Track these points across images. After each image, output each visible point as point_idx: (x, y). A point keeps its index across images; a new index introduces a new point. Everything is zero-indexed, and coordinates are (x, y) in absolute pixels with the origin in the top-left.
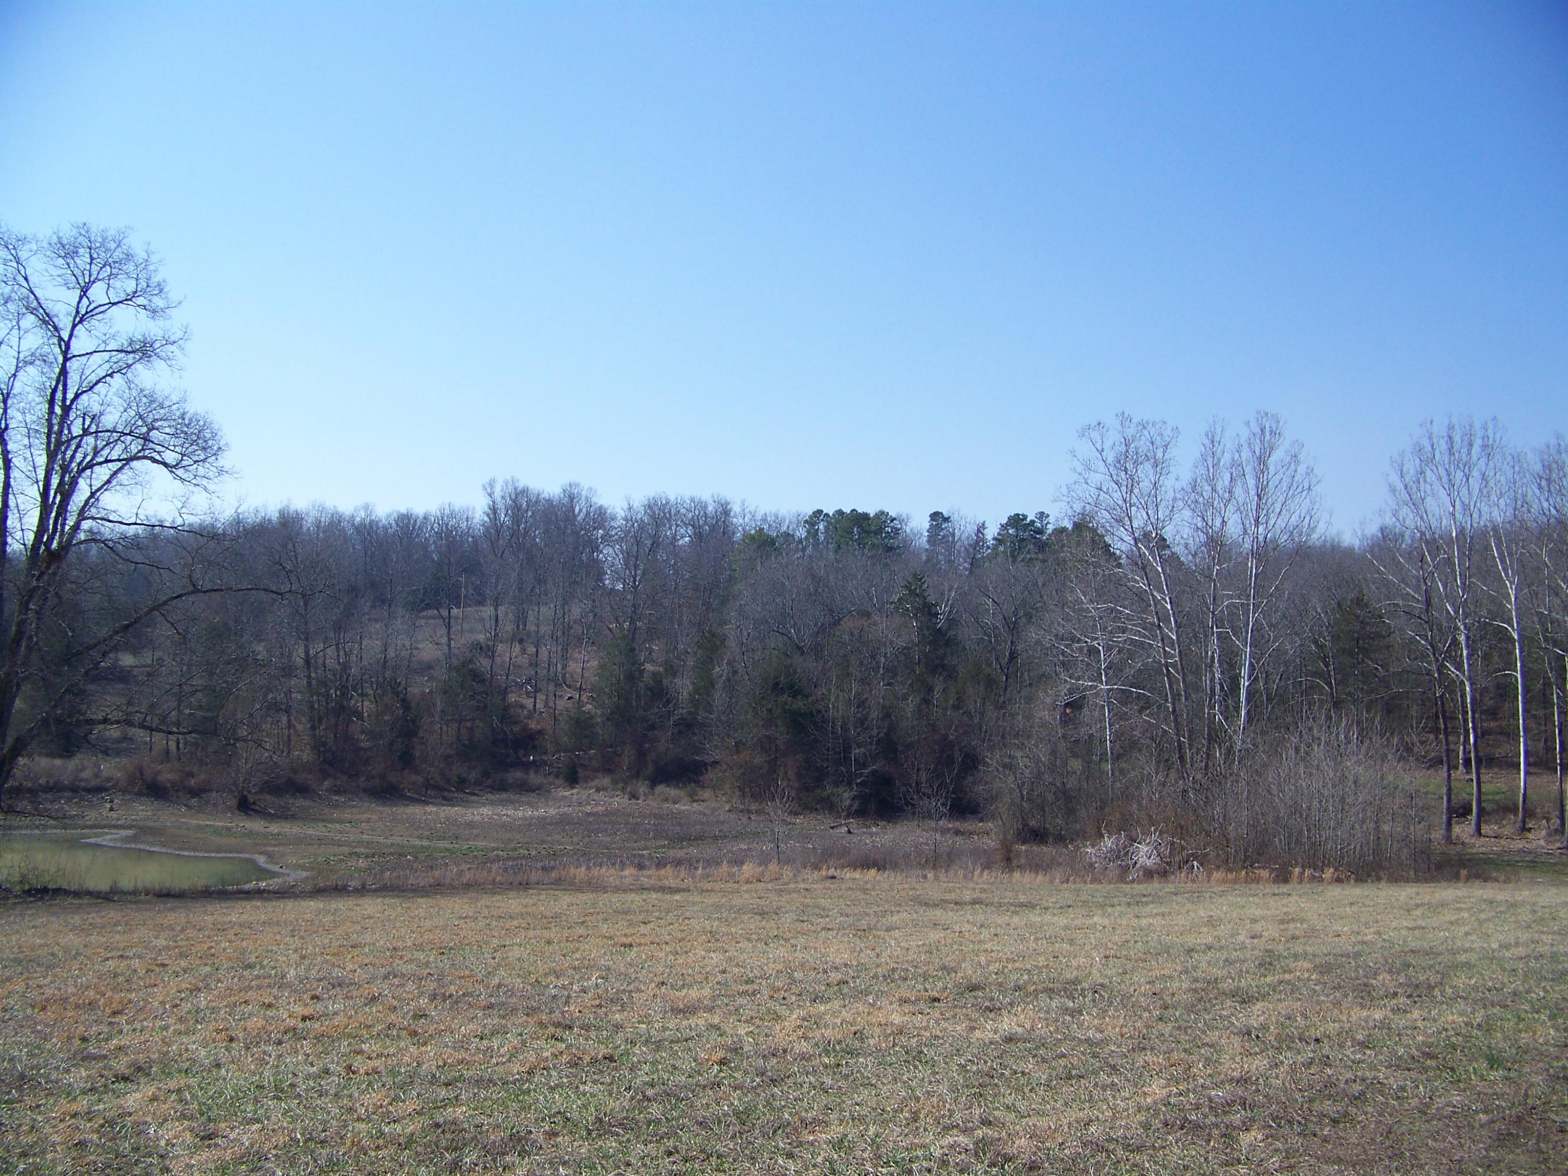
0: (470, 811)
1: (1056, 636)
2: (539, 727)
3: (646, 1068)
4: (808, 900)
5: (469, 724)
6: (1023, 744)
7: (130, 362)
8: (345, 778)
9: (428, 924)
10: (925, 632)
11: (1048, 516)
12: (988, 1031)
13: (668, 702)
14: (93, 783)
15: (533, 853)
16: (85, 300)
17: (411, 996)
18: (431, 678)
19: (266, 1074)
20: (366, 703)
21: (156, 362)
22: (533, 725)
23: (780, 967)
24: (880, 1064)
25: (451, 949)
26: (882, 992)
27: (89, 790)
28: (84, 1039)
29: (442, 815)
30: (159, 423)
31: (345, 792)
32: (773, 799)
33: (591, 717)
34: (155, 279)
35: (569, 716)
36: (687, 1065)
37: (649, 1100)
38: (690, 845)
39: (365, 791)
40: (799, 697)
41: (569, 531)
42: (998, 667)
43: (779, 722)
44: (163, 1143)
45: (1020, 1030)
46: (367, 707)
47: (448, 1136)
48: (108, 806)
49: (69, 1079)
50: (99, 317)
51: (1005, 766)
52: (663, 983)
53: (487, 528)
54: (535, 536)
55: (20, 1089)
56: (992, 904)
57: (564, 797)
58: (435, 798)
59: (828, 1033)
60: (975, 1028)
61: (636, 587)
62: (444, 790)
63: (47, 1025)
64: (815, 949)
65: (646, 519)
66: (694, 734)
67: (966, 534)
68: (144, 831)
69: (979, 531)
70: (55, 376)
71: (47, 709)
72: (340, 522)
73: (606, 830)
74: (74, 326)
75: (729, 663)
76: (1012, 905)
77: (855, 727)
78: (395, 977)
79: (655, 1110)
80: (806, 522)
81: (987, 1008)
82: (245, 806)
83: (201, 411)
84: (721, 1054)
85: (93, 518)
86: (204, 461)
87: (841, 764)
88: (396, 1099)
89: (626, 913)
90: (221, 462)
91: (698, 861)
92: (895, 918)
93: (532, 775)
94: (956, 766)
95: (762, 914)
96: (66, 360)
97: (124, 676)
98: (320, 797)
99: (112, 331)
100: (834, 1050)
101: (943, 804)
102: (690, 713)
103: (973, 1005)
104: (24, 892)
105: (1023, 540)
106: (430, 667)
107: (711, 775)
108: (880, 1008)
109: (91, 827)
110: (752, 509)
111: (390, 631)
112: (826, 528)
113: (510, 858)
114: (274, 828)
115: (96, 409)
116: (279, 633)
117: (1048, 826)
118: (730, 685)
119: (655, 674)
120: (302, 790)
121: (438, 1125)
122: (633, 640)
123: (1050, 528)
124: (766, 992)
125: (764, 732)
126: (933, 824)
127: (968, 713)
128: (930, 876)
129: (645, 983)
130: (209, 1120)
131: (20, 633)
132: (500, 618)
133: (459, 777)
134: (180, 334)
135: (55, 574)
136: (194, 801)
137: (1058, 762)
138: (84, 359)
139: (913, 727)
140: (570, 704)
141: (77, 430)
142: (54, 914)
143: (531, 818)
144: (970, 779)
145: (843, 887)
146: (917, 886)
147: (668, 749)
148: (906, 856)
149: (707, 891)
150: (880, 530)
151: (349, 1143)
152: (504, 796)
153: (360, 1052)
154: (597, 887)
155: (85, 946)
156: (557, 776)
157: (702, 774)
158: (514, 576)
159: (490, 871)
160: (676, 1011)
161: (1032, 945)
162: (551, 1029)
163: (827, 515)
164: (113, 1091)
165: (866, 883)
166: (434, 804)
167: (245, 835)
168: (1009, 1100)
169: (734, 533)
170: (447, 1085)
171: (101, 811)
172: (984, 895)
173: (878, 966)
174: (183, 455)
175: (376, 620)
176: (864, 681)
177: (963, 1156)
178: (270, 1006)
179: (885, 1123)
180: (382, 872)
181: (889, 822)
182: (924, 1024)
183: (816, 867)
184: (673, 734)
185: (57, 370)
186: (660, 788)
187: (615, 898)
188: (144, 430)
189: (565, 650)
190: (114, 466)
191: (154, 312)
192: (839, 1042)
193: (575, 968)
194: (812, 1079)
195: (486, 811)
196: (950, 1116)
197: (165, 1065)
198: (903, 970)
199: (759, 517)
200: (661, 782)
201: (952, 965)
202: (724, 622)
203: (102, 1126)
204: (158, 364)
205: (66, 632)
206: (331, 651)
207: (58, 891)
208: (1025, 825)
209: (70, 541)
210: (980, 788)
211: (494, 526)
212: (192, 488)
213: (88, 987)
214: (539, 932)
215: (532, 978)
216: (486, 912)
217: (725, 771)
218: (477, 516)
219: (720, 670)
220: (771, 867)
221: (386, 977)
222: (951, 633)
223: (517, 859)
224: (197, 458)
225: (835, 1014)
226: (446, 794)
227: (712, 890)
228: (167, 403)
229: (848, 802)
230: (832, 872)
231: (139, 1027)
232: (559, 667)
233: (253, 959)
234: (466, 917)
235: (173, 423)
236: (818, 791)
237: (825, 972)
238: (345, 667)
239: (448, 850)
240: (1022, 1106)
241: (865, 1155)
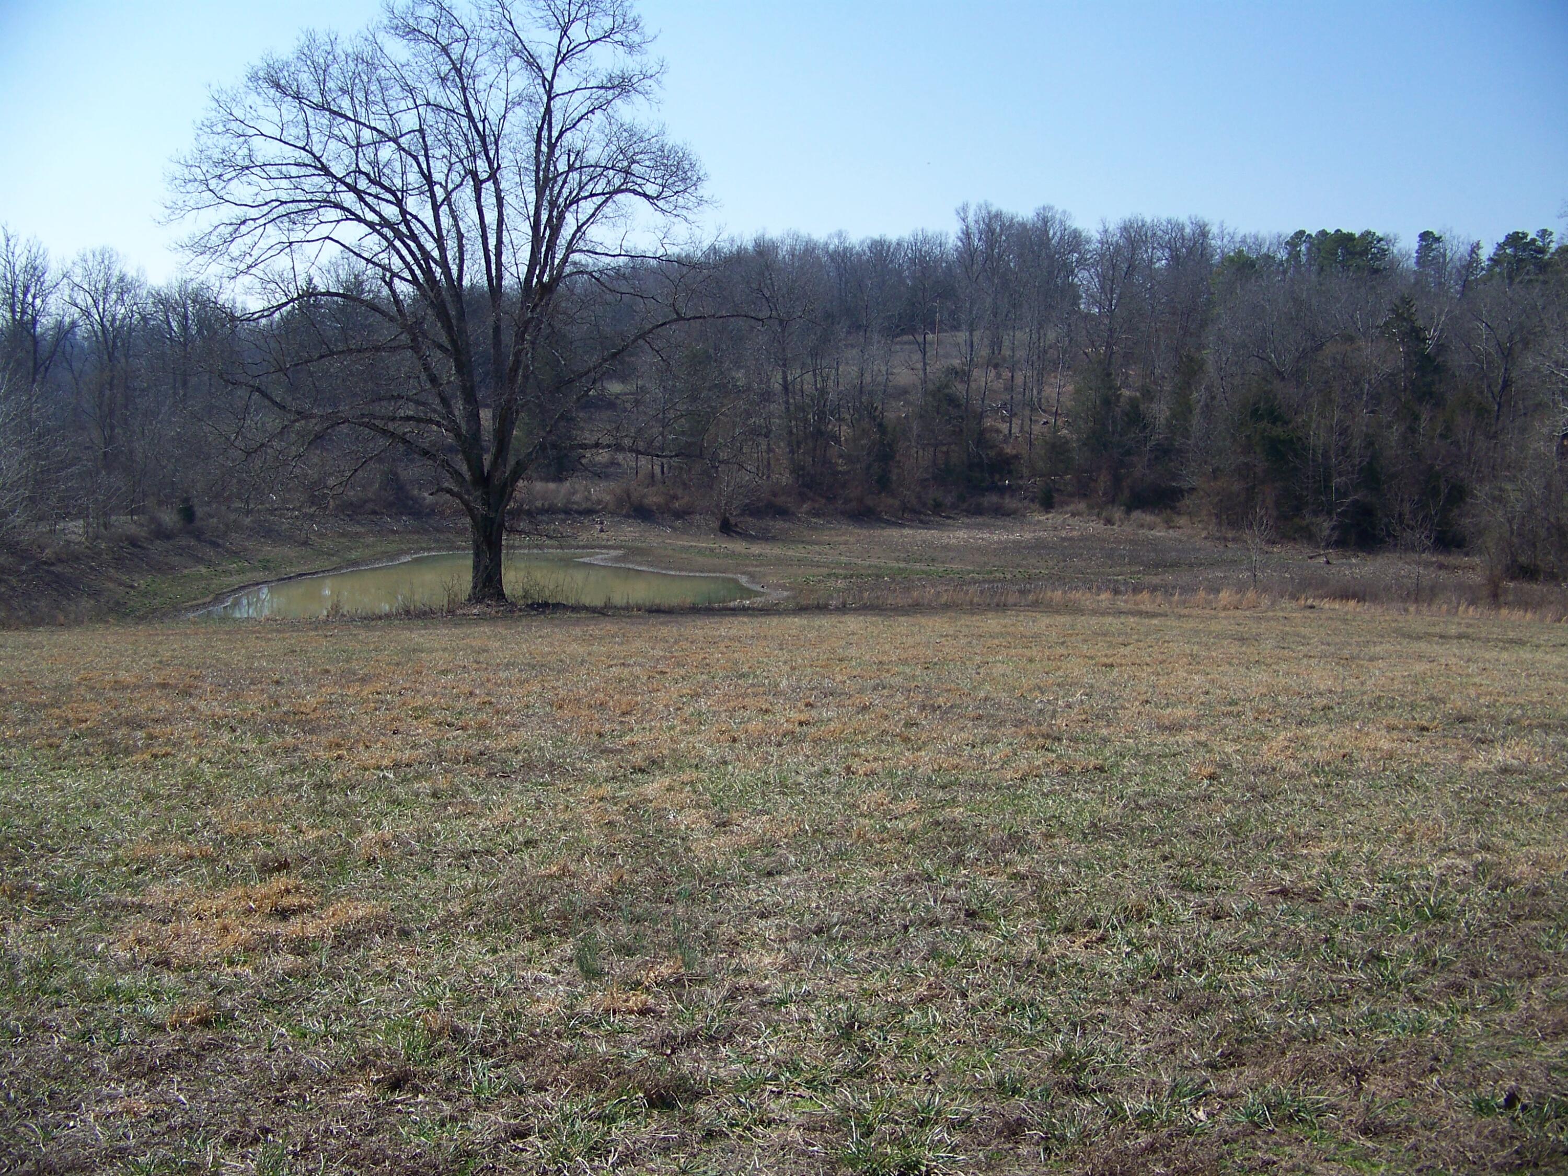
0: (946, 534)
1: (1556, 363)
2: (1014, 452)
3: (1137, 779)
4: (1287, 629)
5: (945, 449)
6: (1515, 476)
7: (610, 98)
8: (823, 501)
9: (910, 641)
10: (1413, 358)
11: (1551, 234)
12: (1480, 761)
13: (1145, 427)
14: (584, 506)
15: (1009, 576)
16: (565, 39)
17: (900, 706)
18: (907, 403)
19: (770, 771)
20: (844, 428)
21: (635, 97)
22: (1009, 450)
23: (1264, 691)
24: (1371, 786)
25: (936, 664)
26: (1369, 719)
27: (580, 513)
28: (600, 735)
29: (919, 538)
30: (640, 156)
31: (824, 514)
32: (1250, 526)
33: (1067, 442)
34: (631, 15)
35: (1045, 441)
36: (1178, 779)
37: (1142, 809)
38: (1165, 572)
39: (843, 513)
40: (1279, 424)
41: (1043, 254)
42: (1490, 395)
43: (1258, 449)
44: (683, 827)
45: (1515, 762)
46: (845, 431)
47: (948, 833)
48: (598, 527)
49: (590, 768)
50: (579, 55)
51: (1494, 499)
52: (1147, 702)
53: (960, 253)
54: (1009, 261)
55: (550, 773)
56: (1479, 639)
57: (1039, 521)
58: (912, 521)
59: (1317, 754)
60: (1467, 758)
61: (1112, 312)
62: (920, 513)
63: (566, 722)
64: (1298, 675)
65: (1121, 242)
66: (1171, 460)
67: (1457, 256)
68: (632, 552)
69: (1473, 251)
70: (540, 116)
71: (543, 434)
72: (814, 249)
73: (1081, 555)
74: (556, 66)
75: (1207, 389)
76: (1500, 640)
77: (1337, 456)
78: (884, 688)
79: (1148, 818)
80: (1287, 243)
81: (1479, 740)
82: (727, 528)
83: (680, 142)
84: (1210, 770)
85: (581, 251)
86: (685, 191)
87: (1321, 494)
88: (895, 798)
89: (1105, 635)
90: (700, 192)
91: (1174, 587)
92: (1378, 649)
93: (1007, 500)
94: (1442, 497)
95: (1242, 640)
96: (550, 99)
97: (611, 404)
98: (799, 520)
99: (592, 68)
100: (1323, 771)
101: (1427, 537)
102: (1167, 438)
103: (1464, 736)
104: (527, 606)
105: (1521, 260)
106: (905, 392)
107: (1187, 502)
108: (1367, 734)
109: (584, 547)
110: (1231, 230)
111: (866, 357)
112: (1309, 249)
113: (984, 581)
114: (756, 549)
115: (579, 145)
116: (757, 360)
117: (1539, 563)
118: (1208, 409)
119: (1132, 400)
120: (782, 513)
121: (938, 823)
122: (1109, 364)
123: (1553, 247)
124: (1250, 715)
125: (1242, 459)
126: (1415, 556)
127: (1456, 443)
128: (1412, 609)
129: (1129, 701)
130: (722, 809)
131: (517, 362)
132: (975, 344)
133: (935, 500)
134: (657, 68)
135: (547, 304)
136: (678, 523)
137: (1553, 496)
138: (567, 97)
139: (1397, 456)
140: (1045, 429)
141: (562, 167)
142: (556, 626)
143: (1007, 541)
144: (1456, 511)
145: (1323, 616)
146: (1399, 618)
147: (1144, 475)
148: (1387, 589)
149: (1185, 616)
150: (1365, 252)
151: (855, 836)
152: (980, 520)
153: (857, 755)
154: (1075, 610)
155: (589, 654)
156: (1032, 500)
157: (1179, 501)
158: (989, 300)
159: (967, 592)
160: (1162, 728)
161: (1523, 680)
162: (1040, 741)
163: (1309, 236)
164: (632, 781)
165: (1346, 613)
166: (911, 527)
167: (726, 556)
168: (1507, 828)
169: (1212, 256)
170: (943, 787)
171: (592, 533)
172: (1470, 630)
173: (1364, 693)
174: (664, 187)
175: (853, 346)
176: (1347, 408)
177: (1462, 877)
178: (767, 711)
179: (1379, 841)
180: (860, 592)
181: (1369, 553)
182: (1414, 751)
183: (1294, 597)
184: (1149, 460)
185: (542, 110)
186: (1136, 514)
187: (1094, 620)
188: (626, 164)
189: (1040, 374)
190: (598, 200)
191: (631, 47)
192: (1329, 764)
193: (1059, 685)
194: (1303, 797)
195: (962, 534)
196: (1446, 839)
197: (677, 760)
198: (1390, 698)
199: (1238, 238)
200: (1137, 508)
201: (1441, 695)
202: (1201, 347)
203: (628, 810)
204: (637, 98)
205: (559, 361)
206: (808, 377)
207: (557, 606)
208: (1514, 561)
209: (560, 274)
210: (1468, 521)
211: (968, 253)
212: (672, 218)
213: (597, 690)
214: (1020, 651)
215: (1017, 693)
216: (965, 630)
217: (1202, 498)
218: (950, 241)
219: (1197, 396)
220: (1249, 595)
221: (875, 688)
222: (1440, 359)
223: (993, 581)
224: (677, 189)
225: (1322, 737)
226: (922, 517)
227: (1189, 616)
228: (647, 137)
229: (1326, 533)
230: (1310, 602)
231: (648, 726)
232: (1035, 392)
233: (745, 669)
234: (946, 636)
235: (653, 156)
236: (1296, 520)
237: (1309, 697)
238: (823, 392)
239: (926, 573)
240: (1521, 834)
241: (1362, 870)
